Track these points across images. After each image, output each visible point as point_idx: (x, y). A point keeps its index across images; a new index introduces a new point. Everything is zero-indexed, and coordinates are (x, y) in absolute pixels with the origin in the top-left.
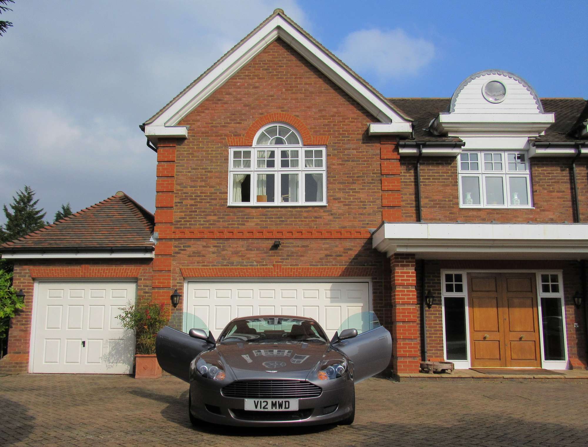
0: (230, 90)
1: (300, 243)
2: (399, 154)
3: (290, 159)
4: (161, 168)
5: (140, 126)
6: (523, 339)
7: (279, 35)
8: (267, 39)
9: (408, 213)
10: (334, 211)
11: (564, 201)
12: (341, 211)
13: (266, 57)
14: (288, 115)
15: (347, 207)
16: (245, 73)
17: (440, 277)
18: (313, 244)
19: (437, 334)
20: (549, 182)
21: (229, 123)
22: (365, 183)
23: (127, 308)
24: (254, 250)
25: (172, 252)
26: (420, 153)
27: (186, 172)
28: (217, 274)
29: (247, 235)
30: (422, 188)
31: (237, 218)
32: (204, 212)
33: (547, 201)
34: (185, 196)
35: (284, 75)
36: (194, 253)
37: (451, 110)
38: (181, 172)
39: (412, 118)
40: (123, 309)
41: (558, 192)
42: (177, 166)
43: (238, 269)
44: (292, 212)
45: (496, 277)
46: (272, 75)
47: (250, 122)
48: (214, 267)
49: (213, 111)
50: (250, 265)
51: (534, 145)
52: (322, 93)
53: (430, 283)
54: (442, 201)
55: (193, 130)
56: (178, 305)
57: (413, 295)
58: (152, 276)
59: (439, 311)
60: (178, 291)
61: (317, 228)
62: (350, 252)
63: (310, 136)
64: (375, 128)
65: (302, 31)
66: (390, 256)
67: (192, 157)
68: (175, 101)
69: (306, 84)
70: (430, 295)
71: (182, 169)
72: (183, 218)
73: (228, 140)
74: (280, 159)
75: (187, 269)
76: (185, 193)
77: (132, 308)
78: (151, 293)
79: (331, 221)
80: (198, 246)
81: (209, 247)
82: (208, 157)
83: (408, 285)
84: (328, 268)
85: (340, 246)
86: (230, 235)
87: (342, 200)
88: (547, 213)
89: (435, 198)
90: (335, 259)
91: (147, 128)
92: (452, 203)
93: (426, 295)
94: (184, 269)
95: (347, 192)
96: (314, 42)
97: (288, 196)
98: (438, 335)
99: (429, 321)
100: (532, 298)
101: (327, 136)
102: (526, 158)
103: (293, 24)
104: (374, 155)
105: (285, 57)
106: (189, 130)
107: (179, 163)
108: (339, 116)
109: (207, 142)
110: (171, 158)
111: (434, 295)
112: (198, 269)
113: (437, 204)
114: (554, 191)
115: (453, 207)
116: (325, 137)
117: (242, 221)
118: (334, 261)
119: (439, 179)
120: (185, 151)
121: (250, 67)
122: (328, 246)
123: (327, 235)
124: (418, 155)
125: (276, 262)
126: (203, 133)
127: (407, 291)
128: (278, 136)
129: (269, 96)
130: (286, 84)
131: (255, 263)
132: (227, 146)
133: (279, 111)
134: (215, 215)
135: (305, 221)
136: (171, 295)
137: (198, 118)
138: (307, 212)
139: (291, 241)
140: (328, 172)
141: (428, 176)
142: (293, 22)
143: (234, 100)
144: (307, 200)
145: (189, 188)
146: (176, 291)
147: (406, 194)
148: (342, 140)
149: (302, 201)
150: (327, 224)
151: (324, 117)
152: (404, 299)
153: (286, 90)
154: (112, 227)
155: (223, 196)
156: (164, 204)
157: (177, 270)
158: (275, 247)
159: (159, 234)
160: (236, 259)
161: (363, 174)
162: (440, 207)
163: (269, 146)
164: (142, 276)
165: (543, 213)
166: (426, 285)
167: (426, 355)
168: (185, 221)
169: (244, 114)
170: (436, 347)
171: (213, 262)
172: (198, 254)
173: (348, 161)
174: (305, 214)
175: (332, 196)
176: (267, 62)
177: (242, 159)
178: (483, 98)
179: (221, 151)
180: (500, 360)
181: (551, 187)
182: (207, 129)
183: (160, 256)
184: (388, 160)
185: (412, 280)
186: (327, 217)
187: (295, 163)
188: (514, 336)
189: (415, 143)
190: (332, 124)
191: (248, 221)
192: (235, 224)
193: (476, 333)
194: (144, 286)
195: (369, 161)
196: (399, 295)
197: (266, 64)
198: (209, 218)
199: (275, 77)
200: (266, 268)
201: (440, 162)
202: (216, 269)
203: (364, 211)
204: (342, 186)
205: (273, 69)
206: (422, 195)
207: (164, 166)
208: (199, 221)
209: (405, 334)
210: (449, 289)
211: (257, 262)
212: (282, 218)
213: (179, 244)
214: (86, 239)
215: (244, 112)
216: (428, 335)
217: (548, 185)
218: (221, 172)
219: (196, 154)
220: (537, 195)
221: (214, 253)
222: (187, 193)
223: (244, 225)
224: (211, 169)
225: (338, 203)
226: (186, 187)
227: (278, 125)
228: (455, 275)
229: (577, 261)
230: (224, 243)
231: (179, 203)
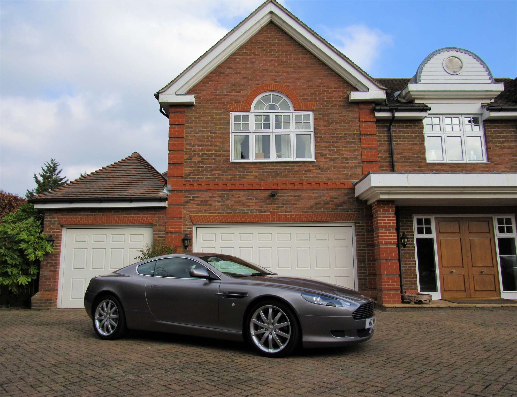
0: (231, 65)
1: (292, 193)
2: (375, 117)
3: (282, 122)
4: (172, 130)
5: (155, 95)
6: (484, 273)
7: (271, 19)
8: (261, 22)
9: (383, 167)
10: (321, 166)
11: (514, 156)
12: (327, 166)
13: (261, 38)
14: (280, 85)
15: (332, 162)
16: (243, 50)
17: (412, 221)
18: (305, 194)
19: (411, 270)
20: (500, 141)
21: (230, 92)
22: (347, 142)
23: (145, 249)
24: (254, 199)
25: (183, 202)
26: (394, 117)
27: (194, 133)
28: (222, 219)
29: (247, 187)
30: (394, 146)
31: (239, 172)
32: (210, 167)
33: (499, 156)
34: (194, 154)
35: (276, 52)
36: (202, 202)
37: (418, 81)
38: (189, 133)
39: (385, 87)
40: (141, 251)
41: (508, 149)
42: (186, 128)
43: (240, 215)
44: (285, 166)
45: (459, 220)
46: (266, 52)
47: (248, 92)
48: (219, 214)
49: (217, 83)
50: (250, 213)
51: (488, 109)
52: (308, 67)
53: (404, 226)
54: (412, 157)
55: (200, 98)
56: (189, 247)
57: (394, 236)
58: (166, 223)
59: (412, 250)
60: (188, 235)
61: (307, 180)
62: (336, 201)
63: (299, 103)
64: (355, 96)
65: (291, 15)
66: (372, 203)
67: (199, 121)
68: (184, 73)
69: (295, 59)
70: (404, 237)
71: (191, 131)
72: (192, 173)
73: (230, 106)
74: (274, 122)
75: (196, 216)
76: (193, 151)
77: (149, 250)
78: (165, 237)
79: (320, 174)
80: (206, 196)
81: (214, 197)
82: (213, 120)
83: (390, 227)
84: (318, 214)
85: (327, 195)
86: (233, 187)
87: (328, 156)
88: (500, 166)
89: (406, 154)
90: (323, 206)
91: (160, 96)
92: (420, 158)
93: (401, 237)
94: (194, 216)
95: (332, 150)
96: (302, 24)
97: (281, 154)
98: (412, 271)
99: (405, 258)
100: (490, 238)
101: (314, 103)
102: (480, 120)
103: (283, 9)
104: (353, 118)
105: (277, 38)
106: (196, 98)
107: (188, 126)
108: (323, 86)
109: (211, 108)
110: (181, 121)
111: (408, 237)
112: (206, 216)
113: (409, 159)
114: (505, 148)
115: (421, 162)
116: (312, 104)
117: (243, 175)
118: (322, 208)
119: (409, 138)
120: (193, 116)
121: (247, 45)
122: (317, 195)
123: (316, 186)
124: (391, 118)
125: (273, 209)
126: (208, 101)
127: (389, 233)
128: (272, 103)
129: (263, 70)
130: (278, 60)
131: (255, 211)
132: (229, 111)
133: (273, 82)
134: (219, 170)
135: (297, 174)
136: (182, 238)
137: (204, 88)
138: (299, 166)
139: (285, 191)
140: (316, 133)
141: (399, 136)
142: (283, 7)
143: (234, 73)
144: (298, 157)
145: (197, 147)
146: (186, 235)
147: (381, 152)
148: (326, 106)
149: (293, 158)
150: (316, 177)
151: (311, 87)
152: (386, 239)
153: (278, 65)
154: (130, 182)
155: (226, 154)
156: (176, 161)
157: (187, 217)
158: (273, 196)
159: (171, 186)
160: (238, 207)
161: (345, 134)
162: (410, 162)
163: (264, 111)
164: (157, 222)
165: (497, 166)
166: (401, 228)
167: (403, 288)
168: (193, 175)
169: (243, 85)
170: (411, 281)
171: (218, 210)
172: (205, 203)
173: (332, 123)
174: (297, 169)
175: (319, 153)
176: (261, 41)
177: (242, 122)
178: (443, 70)
179: (224, 115)
180: (465, 291)
181: (502, 145)
182: (212, 98)
183: (172, 205)
184: (366, 123)
185: (393, 223)
186: (316, 171)
187: (287, 125)
188: (475, 271)
189: (388, 108)
190: (318, 93)
191: (248, 175)
192: (236, 178)
193: (444, 269)
194: (159, 231)
195: (349, 123)
196: (381, 236)
197: (261, 43)
198: (215, 172)
199: (269, 54)
200: (264, 215)
201: (409, 124)
202: (220, 215)
203: (347, 166)
204: (327, 145)
205: (266, 48)
206: (395, 152)
207: (175, 128)
208: (206, 175)
209: (389, 269)
210: (420, 231)
211: (256, 210)
212: (277, 172)
213: (188, 194)
214: (108, 192)
215: (242, 83)
216: (404, 271)
217: (499, 143)
218: (224, 133)
219: (202, 118)
220: (491, 151)
221: (219, 202)
222: (196, 151)
223: (245, 178)
224: (215, 130)
225: (324, 159)
226: (194, 146)
227: (272, 93)
228: (425, 219)
230: (228, 194)
231: (188, 159)
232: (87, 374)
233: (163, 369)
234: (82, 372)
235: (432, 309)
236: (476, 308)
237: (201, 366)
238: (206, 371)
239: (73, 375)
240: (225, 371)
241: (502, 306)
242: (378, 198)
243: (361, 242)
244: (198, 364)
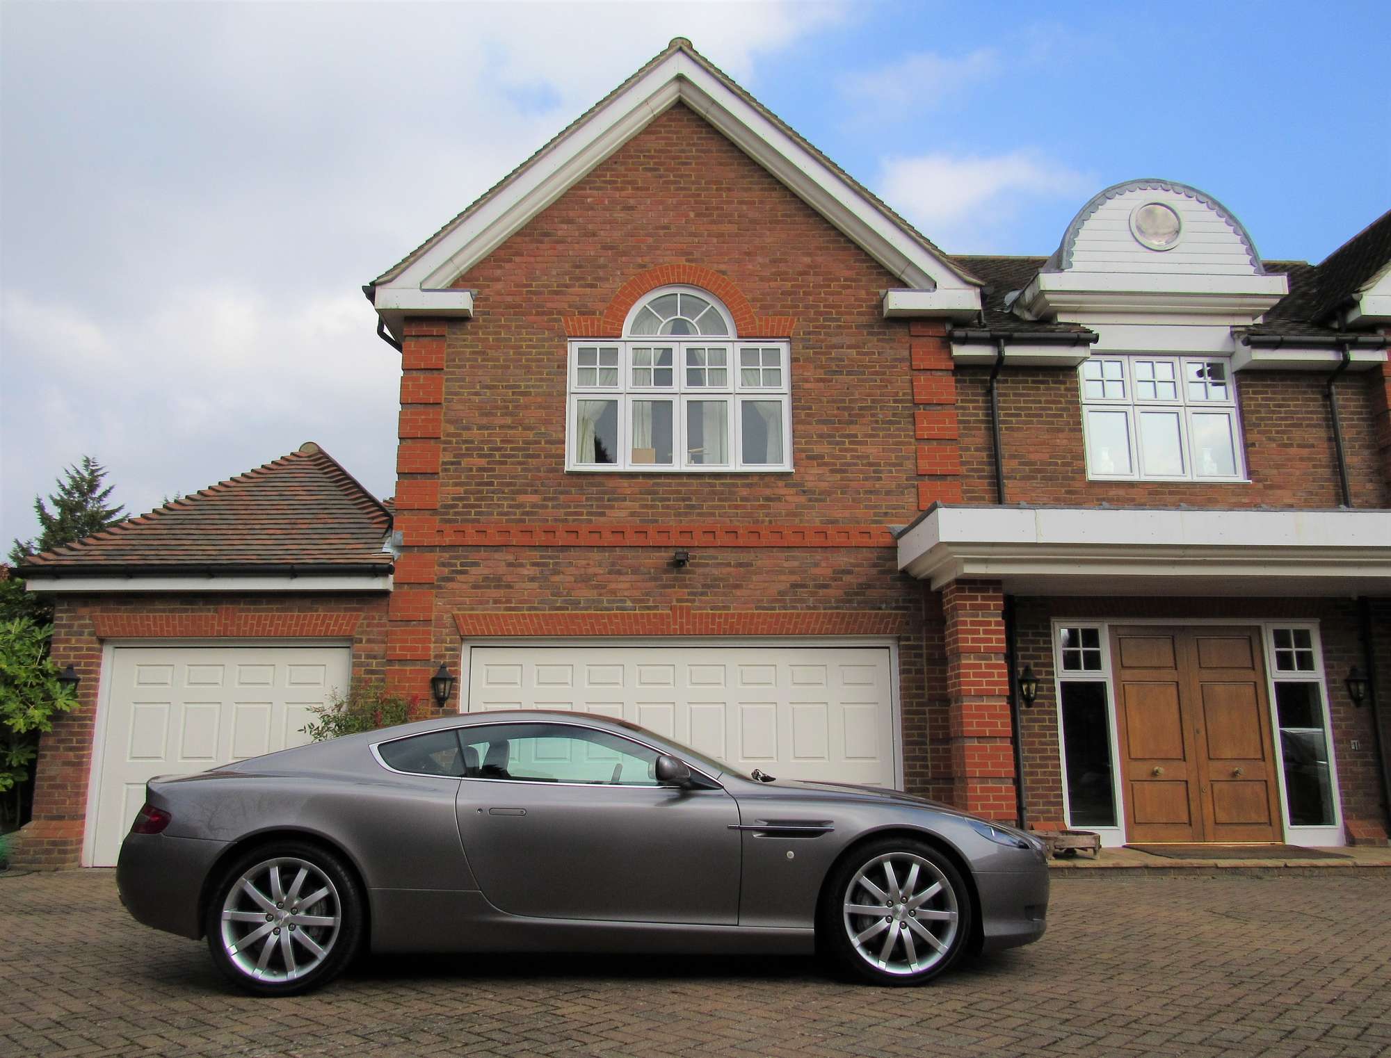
0: (571, 214)
1: (732, 557)
2: (951, 358)
3: (707, 367)
4: (410, 383)
5: (364, 288)
6: (1239, 777)
7: (680, 96)
8: (653, 104)
9: (973, 491)
10: (809, 485)
11: (1315, 466)
12: (824, 485)
13: (653, 144)
14: (702, 271)
15: (838, 476)
16: (605, 176)
17: (1050, 635)
18: (763, 561)
19: (1047, 766)
20: (1280, 425)
21: (567, 286)
22: (877, 422)
23: (329, 706)
24: (627, 574)
25: (436, 577)
26: (1001, 358)
27: (469, 394)
28: (541, 628)
29: (608, 539)
30: (1004, 435)
31: (587, 499)
32: (510, 484)
33: (1278, 467)
34: (467, 449)
35: (693, 183)
36: (486, 579)
37: (1064, 265)
38: (456, 394)
39: (982, 279)
40: (316, 710)
41: (1299, 446)
42: (447, 380)
43: (590, 616)
44: (714, 485)
45: (1173, 634)
46: (665, 182)
47: (617, 284)
48: (532, 612)
49: (532, 259)
50: (618, 608)
51: (1247, 342)
52: (778, 222)
53: (1027, 649)
54: (1050, 464)
55: (486, 299)
56: (449, 701)
57: (1000, 675)
58: (387, 634)
59: (1050, 713)
60: (448, 669)
61: (770, 522)
62: (847, 578)
63: (751, 317)
64: (898, 301)
65: (732, 87)
66: (942, 588)
67: (483, 360)
68: (446, 232)
69: (741, 203)
70: (1028, 678)
71: (461, 387)
72: (461, 499)
73: (567, 322)
74: (685, 367)
75: (471, 616)
76: (466, 442)
77: (339, 707)
78: (383, 672)
79: (803, 507)
80: (498, 563)
81: (522, 565)
82: (520, 360)
83: (989, 651)
84: (798, 615)
85: (823, 564)
86: (571, 540)
87: (826, 460)
88: (1279, 492)
89: (1033, 457)
90: (813, 594)
91: (380, 292)
92: (1070, 468)
93: (1019, 677)
94: (464, 616)
95: (837, 443)
96: (760, 110)
97: (702, 451)
98: (1050, 769)
99: (1030, 736)
100: (1255, 682)
101: (790, 318)
102: (1228, 370)
103: (712, 70)
104: (896, 360)
105: (694, 145)
106: (475, 299)
107: (453, 373)
108: (816, 274)
109: (517, 327)
110: (434, 361)
111: (1038, 677)
112: (497, 617)
113: (1039, 471)
114: (1291, 445)
115: (1073, 479)
116: (786, 320)
117: (598, 507)
118: (811, 599)
119: (1040, 416)
120: (466, 346)
121: (616, 163)
122: (796, 564)
123: (795, 540)
124: (994, 362)
125: (678, 601)
126: (509, 306)
127: (988, 666)
128: (679, 316)
129: (657, 228)
130: (696, 202)
131: (629, 604)
132: (563, 337)
133: (682, 261)
134: (536, 492)
135: (744, 507)
136: (431, 677)
137: (498, 272)
138: (750, 486)
139: (711, 552)
140: (795, 398)
141: (1016, 408)
142: (712, 65)
143: (579, 236)
144: (746, 460)
145: (475, 431)
146: (443, 667)
147: (968, 449)
148: (824, 327)
149: (735, 464)
150: (795, 515)
151: (783, 276)
152: (980, 683)
153: (697, 215)
154: (293, 521)
155: (553, 449)
156: (417, 466)
157: (447, 619)
158: (678, 563)
159: (404, 535)
160: (584, 594)
161: (873, 401)
162: (1043, 478)
163: (659, 337)
164: (362, 633)
165: (1270, 492)
166: (1020, 654)
167: (1026, 814)
168: (465, 506)
169: (604, 267)
170: (1046, 796)
171: (530, 601)
172: (496, 581)
173: (841, 373)
174: (744, 492)
175: (803, 451)
176: (652, 153)
177: (598, 366)
178: (1133, 239)
179: (550, 347)
180: (1190, 825)
181: (1285, 437)
182: (518, 299)
183: (406, 586)
184: (929, 372)
185: (998, 641)
186: (793, 499)
187: (720, 375)
188: (1216, 770)
189: (988, 335)
190: (801, 291)
191: (612, 507)
192: (581, 514)
193: (1134, 763)
194: (368, 657)
195: (884, 373)
196: (967, 675)
197: (652, 157)
198: (521, 498)
199: (672, 187)
200: (655, 615)
201: (1041, 378)
202: (537, 616)
203: (877, 486)
204: (825, 429)
205: (666, 170)
206: (1004, 451)
207: (417, 379)
208: (499, 506)
209: (986, 765)
210: (1071, 662)
211: (634, 601)
212: (689, 499)
213: (451, 558)
214: (231, 548)
215: (602, 261)
216: (1027, 769)
217: (1278, 432)
218: (550, 394)
219: (491, 353)
220: (1257, 453)
221: (532, 579)
222: (472, 442)
223: (603, 514)
224: (527, 387)
225: (818, 466)
226: (468, 428)
227: (679, 291)
228: (1084, 631)
229: (1350, 599)
230: (558, 557)
231: (452, 463)
232: (145, 1048)
233: (359, 1034)
234: (132, 1043)
235: (1101, 872)
236: (1219, 871)
237: (461, 1026)
238: (474, 1038)
239: (106, 1049)
240: (526, 1039)
241: (1286, 866)
242: (959, 574)
243: (914, 691)
244: (453, 1021)
